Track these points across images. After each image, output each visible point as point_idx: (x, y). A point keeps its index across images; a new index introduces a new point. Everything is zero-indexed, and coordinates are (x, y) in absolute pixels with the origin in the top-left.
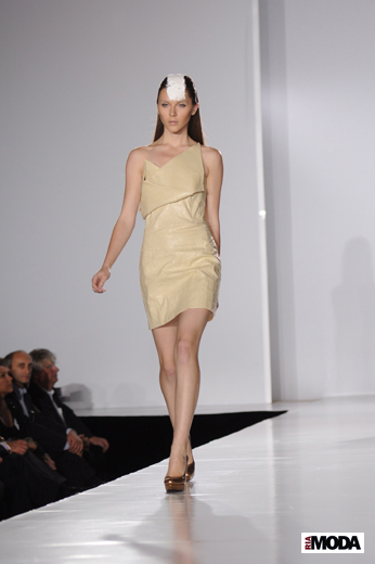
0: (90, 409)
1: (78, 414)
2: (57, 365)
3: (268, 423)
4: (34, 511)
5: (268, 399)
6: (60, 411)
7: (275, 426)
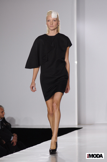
3: (76, 131)
5: (77, 124)
7: (78, 133)
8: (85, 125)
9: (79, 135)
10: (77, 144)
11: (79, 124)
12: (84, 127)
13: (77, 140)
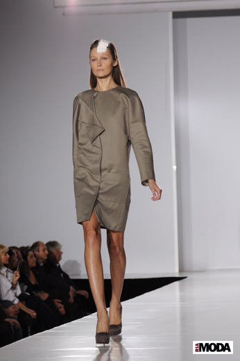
0: (79, 275)
1: (71, 277)
2: (62, 250)
3: (176, 283)
4: (47, 331)
5: (177, 270)
6: (62, 275)
7: (180, 285)
8: (191, 272)
9: (182, 289)
10: (178, 304)
11: (181, 271)
12: (190, 276)
13: (178, 298)
